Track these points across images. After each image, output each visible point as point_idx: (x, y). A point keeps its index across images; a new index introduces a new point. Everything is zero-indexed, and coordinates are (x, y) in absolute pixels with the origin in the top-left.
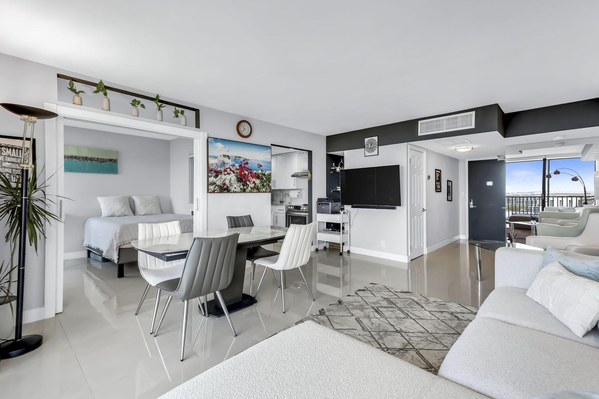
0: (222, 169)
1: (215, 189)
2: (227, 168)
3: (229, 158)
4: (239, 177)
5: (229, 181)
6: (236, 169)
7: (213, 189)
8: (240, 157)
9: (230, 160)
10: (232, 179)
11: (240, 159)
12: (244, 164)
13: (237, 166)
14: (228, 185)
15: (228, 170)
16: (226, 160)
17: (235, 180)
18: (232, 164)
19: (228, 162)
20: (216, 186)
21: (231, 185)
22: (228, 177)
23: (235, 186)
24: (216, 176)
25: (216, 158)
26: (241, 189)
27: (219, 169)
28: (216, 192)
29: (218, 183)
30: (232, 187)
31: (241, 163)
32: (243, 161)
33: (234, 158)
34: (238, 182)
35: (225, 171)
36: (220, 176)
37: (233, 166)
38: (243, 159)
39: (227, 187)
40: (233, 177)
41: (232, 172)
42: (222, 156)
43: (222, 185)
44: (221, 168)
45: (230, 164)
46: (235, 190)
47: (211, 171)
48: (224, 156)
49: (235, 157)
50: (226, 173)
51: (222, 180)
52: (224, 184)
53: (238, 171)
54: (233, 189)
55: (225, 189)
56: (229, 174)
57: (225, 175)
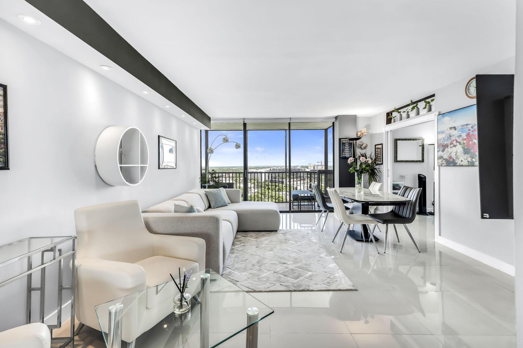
0: (448, 143)
1: (443, 162)
2: (453, 141)
3: (455, 130)
4: (466, 148)
5: (455, 154)
6: (464, 140)
7: (441, 163)
8: (467, 125)
9: (457, 131)
10: (458, 151)
11: (468, 126)
12: (472, 131)
13: (464, 135)
14: (454, 158)
15: (455, 143)
16: (453, 132)
17: (461, 152)
18: (459, 135)
19: (454, 133)
20: (443, 160)
21: (457, 158)
22: (454, 149)
23: (461, 158)
24: (443, 151)
25: (443, 132)
26: (468, 162)
27: (446, 143)
28: (443, 165)
29: (446, 157)
30: (458, 160)
31: (469, 131)
32: (472, 127)
33: (460, 127)
34: (465, 154)
35: (451, 143)
36: (446, 149)
37: (460, 136)
38: (471, 126)
39: (453, 160)
40: (459, 149)
41: (458, 144)
42: (449, 129)
43: (448, 158)
44: (447, 141)
45: (457, 135)
46: (462, 163)
47: (440, 145)
48: (451, 128)
49: (462, 126)
50: (452, 146)
51: (448, 154)
52: (450, 157)
53: (465, 142)
54: (459, 162)
55: (451, 163)
56: (455, 146)
57: (451, 148)
